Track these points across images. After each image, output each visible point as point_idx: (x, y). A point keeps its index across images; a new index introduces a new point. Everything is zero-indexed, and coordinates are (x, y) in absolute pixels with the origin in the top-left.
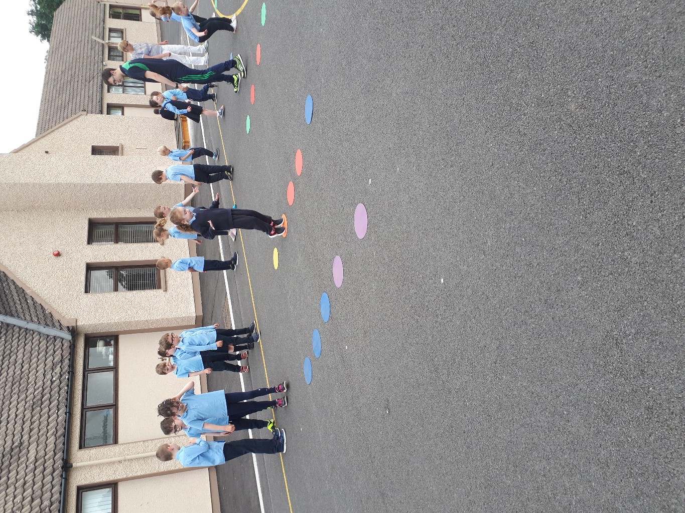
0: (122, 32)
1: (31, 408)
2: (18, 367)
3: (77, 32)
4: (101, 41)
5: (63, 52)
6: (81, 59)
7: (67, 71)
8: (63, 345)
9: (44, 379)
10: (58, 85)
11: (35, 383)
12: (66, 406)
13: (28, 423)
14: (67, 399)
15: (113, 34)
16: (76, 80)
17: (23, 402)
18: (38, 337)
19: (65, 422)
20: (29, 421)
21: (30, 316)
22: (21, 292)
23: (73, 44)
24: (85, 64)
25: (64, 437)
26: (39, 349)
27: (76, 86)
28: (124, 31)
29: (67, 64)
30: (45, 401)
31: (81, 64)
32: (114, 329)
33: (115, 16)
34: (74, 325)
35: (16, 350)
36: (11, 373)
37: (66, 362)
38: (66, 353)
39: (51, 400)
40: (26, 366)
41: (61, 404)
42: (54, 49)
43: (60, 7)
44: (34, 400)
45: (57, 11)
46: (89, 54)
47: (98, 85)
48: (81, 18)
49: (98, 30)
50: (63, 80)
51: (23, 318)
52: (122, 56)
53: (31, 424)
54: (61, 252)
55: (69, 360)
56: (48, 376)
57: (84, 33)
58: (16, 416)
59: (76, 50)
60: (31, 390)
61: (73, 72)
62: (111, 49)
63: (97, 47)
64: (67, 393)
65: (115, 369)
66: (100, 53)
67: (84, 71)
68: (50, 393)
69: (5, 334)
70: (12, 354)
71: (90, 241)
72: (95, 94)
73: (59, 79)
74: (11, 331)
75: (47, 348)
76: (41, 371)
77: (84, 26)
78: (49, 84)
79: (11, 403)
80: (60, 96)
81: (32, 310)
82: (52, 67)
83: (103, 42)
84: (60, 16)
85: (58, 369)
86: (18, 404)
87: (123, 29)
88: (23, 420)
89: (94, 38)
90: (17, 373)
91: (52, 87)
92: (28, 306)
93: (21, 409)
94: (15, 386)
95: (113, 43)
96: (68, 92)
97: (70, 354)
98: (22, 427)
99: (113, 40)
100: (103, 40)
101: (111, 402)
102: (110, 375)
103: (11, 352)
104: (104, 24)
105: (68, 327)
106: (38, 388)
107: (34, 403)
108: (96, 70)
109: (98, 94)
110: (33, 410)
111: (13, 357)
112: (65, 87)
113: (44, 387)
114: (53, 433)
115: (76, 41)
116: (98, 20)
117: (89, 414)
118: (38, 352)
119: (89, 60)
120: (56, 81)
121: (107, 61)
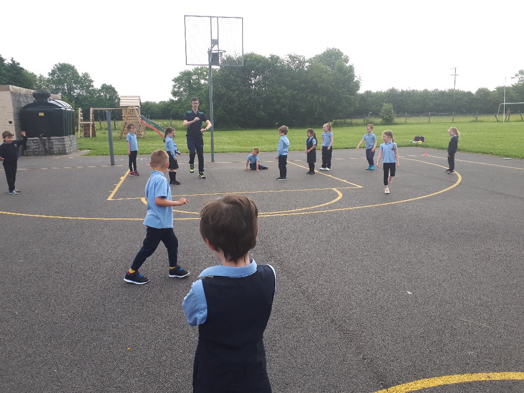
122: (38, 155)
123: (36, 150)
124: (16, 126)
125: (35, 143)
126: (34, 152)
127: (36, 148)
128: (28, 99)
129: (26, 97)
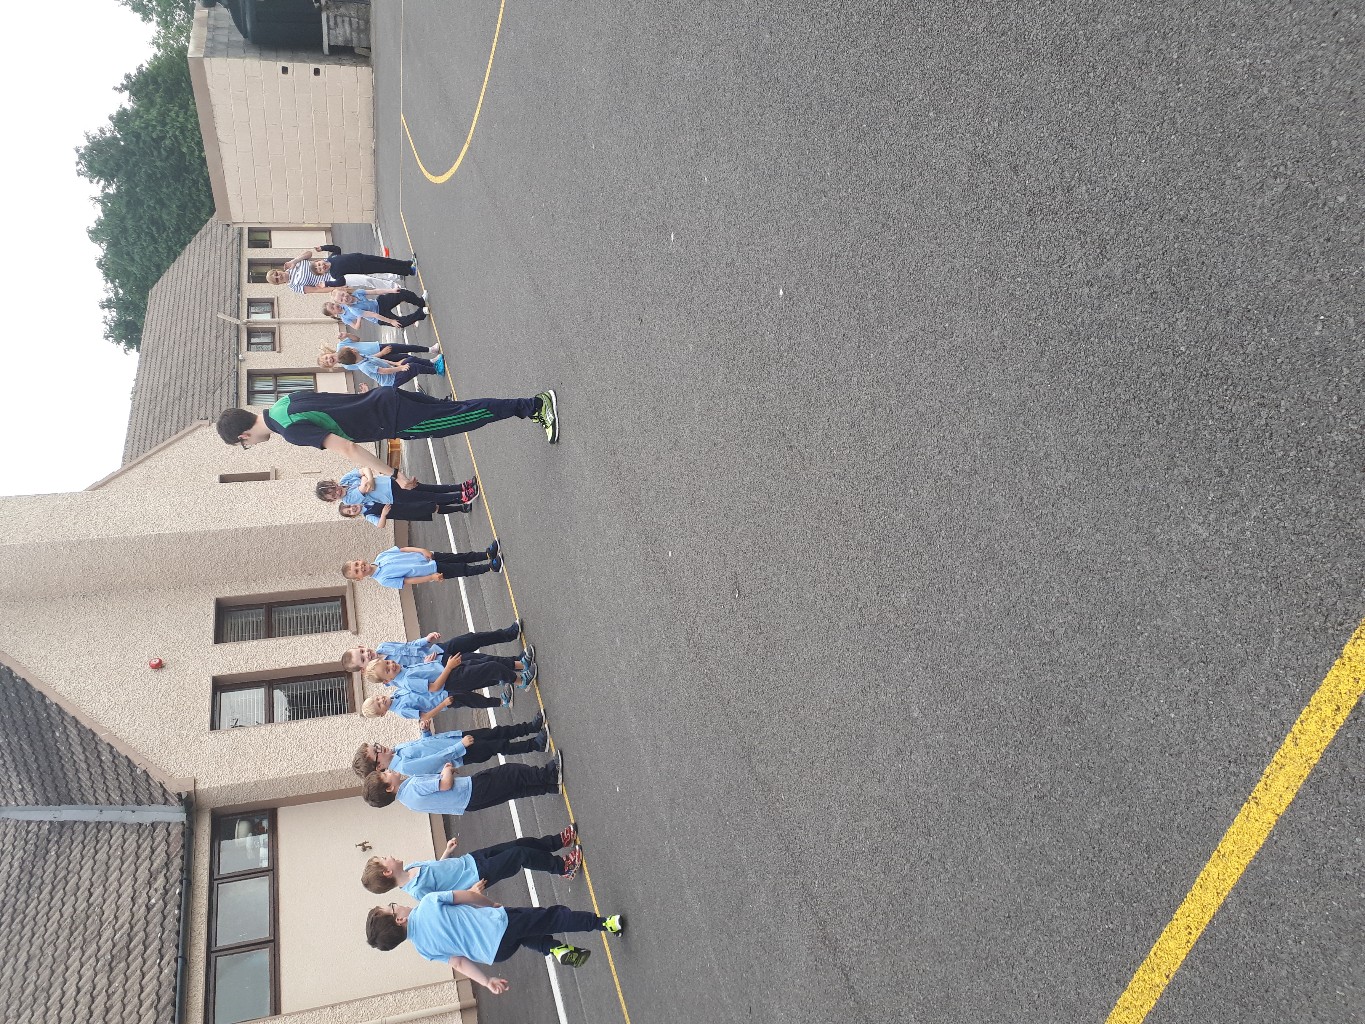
0: (272, 304)
1: (107, 968)
2: (82, 894)
3: (191, 315)
4: (235, 321)
5: (165, 355)
6: (199, 358)
7: (172, 384)
8: (169, 834)
9: (134, 905)
10: (158, 409)
11: (116, 918)
12: (177, 947)
13: (101, 999)
14: (178, 933)
15: (253, 309)
16: (190, 394)
17: (93, 959)
18: (122, 830)
19: (175, 976)
20: (104, 993)
21: (106, 791)
22: (89, 738)
23: (183, 336)
24: (205, 364)
25: (174, 1005)
26: (123, 853)
27: (189, 405)
28: (276, 302)
29: (174, 371)
30: (136, 947)
31: (198, 365)
32: (266, 796)
33: (258, 278)
34: (191, 789)
35: (78, 866)
36: (68, 910)
37: (177, 862)
38: (176, 847)
39: (147, 943)
40: (98, 891)
41: (166, 944)
42: (150, 350)
43: (160, 281)
44: (114, 952)
45: (155, 288)
46: (213, 347)
47: (231, 394)
48: (198, 292)
49: (228, 305)
50: (165, 401)
51: (92, 799)
52: (273, 343)
53: (108, 999)
54: (164, 661)
55: (182, 858)
56: (142, 900)
57: (203, 315)
58: (79, 990)
59: (188, 345)
60: (108, 933)
61: (184, 381)
62: (251, 333)
63: (227, 333)
64: (179, 920)
65: (272, 871)
66: (234, 340)
67: (205, 376)
68: (145, 930)
69: (57, 842)
70: (70, 875)
71: (219, 638)
73: (159, 398)
74: (68, 833)
75: (139, 847)
76: (127, 892)
77: (204, 303)
78: (141, 410)
79: (67, 969)
80: (162, 426)
81: (110, 775)
83: (239, 322)
84: (161, 298)
85: (160, 881)
86: (82, 967)
87: (273, 299)
88: (91, 995)
89: (221, 316)
90: (81, 908)
91: (146, 414)
92: (103, 769)
93: (88, 973)
94: (76, 934)
95: (256, 323)
96: (175, 416)
97: (183, 846)
98: (89, 1008)
99: (255, 317)
100: (238, 318)
101: (266, 935)
102: (262, 886)
103: (69, 873)
104: (239, 294)
105: (179, 795)
106: (122, 926)
107: (113, 957)
108: (225, 369)
110: (111, 970)
111: (72, 882)
112: (170, 409)
113: (133, 922)
114: (152, 1005)
115: (189, 329)
116: (228, 290)
117: (222, 962)
118: (121, 859)
119: (213, 357)
120: (153, 404)
121: (244, 353)
122: (367, 22)
123: (355, 26)
124: (292, 60)
125: (336, 23)
126: (359, 30)
127: (351, 24)
128: (220, 24)
129: (216, 28)
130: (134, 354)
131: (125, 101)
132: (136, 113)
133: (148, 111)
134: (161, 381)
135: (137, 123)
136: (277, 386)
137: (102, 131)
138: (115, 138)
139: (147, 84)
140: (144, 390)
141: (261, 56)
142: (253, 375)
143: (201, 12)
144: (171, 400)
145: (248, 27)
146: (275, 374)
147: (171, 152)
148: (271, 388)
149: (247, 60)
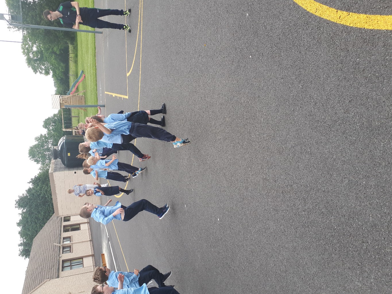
3: (46, 245)
4: (59, 245)
5: (37, 258)
6: (47, 258)
7: (39, 267)
10: (34, 276)
15: (64, 240)
16: (44, 270)
23: (43, 252)
24: (49, 260)
27: (44, 274)
28: (71, 237)
29: (39, 263)
31: (47, 261)
33: (66, 231)
42: (32, 258)
43: (37, 235)
45: (35, 238)
46: (52, 254)
47: (57, 269)
48: (48, 237)
49: (57, 240)
50: (36, 273)
52: (70, 250)
57: (49, 244)
59: (44, 254)
61: (43, 266)
62: (64, 248)
63: (56, 249)
66: (58, 251)
67: (49, 264)
72: (54, 274)
73: (34, 273)
77: (50, 240)
78: (28, 277)
80: (34, 283)
82: (30, 268)
84: (37, 241)
89: (55, 244)
91: (30, 279)
95: (65, 245)
96: (39, 278)
99: (65, 243)
104: (60, 236)
108: (55, 261)
109: (56, 274)
112: (37, 276)
115: (45, 249)
116: (57, 235)
119: (51, 257)
120: (32, 275)
121: (61, 255)
124: (77, 170)
128: (58, 163)
129: (57, 164)
130: (28, 259)
131: (31, 186)
132: (33, 188)
133: (37, 187)
134: (35, 268)
135: (33, 191)
136: (71, 264)
137: (23, 195)
138: (27, 196)
139: (37, 180)
140: (30, 271)
141: (69, 170)
142: (64, 261)
143: (53, 161)
144: (38, 273)
145: (66, 163)
146: (71, 260)
147: (42, 197)
148: (69, 265)
149: (65, 172)
